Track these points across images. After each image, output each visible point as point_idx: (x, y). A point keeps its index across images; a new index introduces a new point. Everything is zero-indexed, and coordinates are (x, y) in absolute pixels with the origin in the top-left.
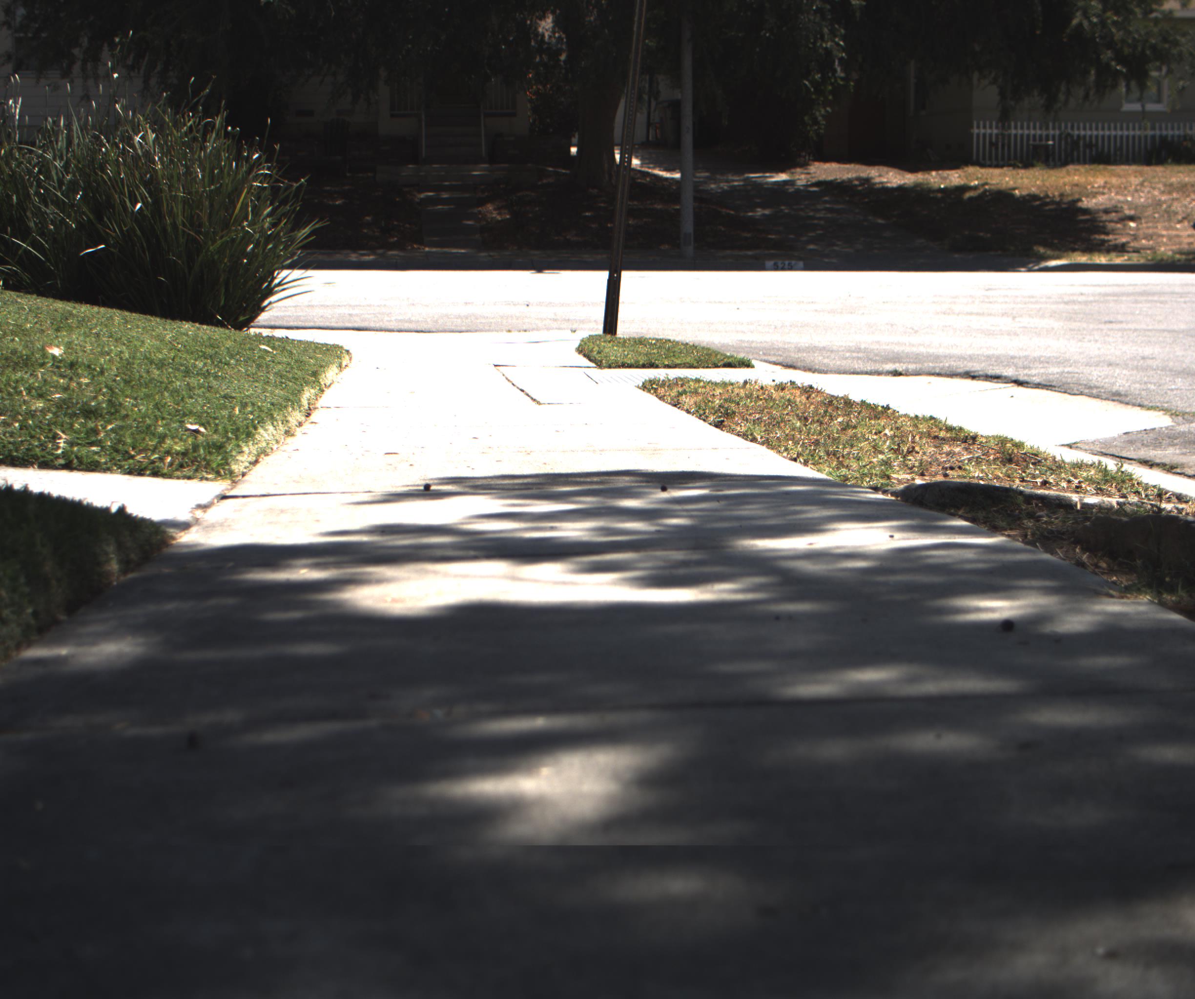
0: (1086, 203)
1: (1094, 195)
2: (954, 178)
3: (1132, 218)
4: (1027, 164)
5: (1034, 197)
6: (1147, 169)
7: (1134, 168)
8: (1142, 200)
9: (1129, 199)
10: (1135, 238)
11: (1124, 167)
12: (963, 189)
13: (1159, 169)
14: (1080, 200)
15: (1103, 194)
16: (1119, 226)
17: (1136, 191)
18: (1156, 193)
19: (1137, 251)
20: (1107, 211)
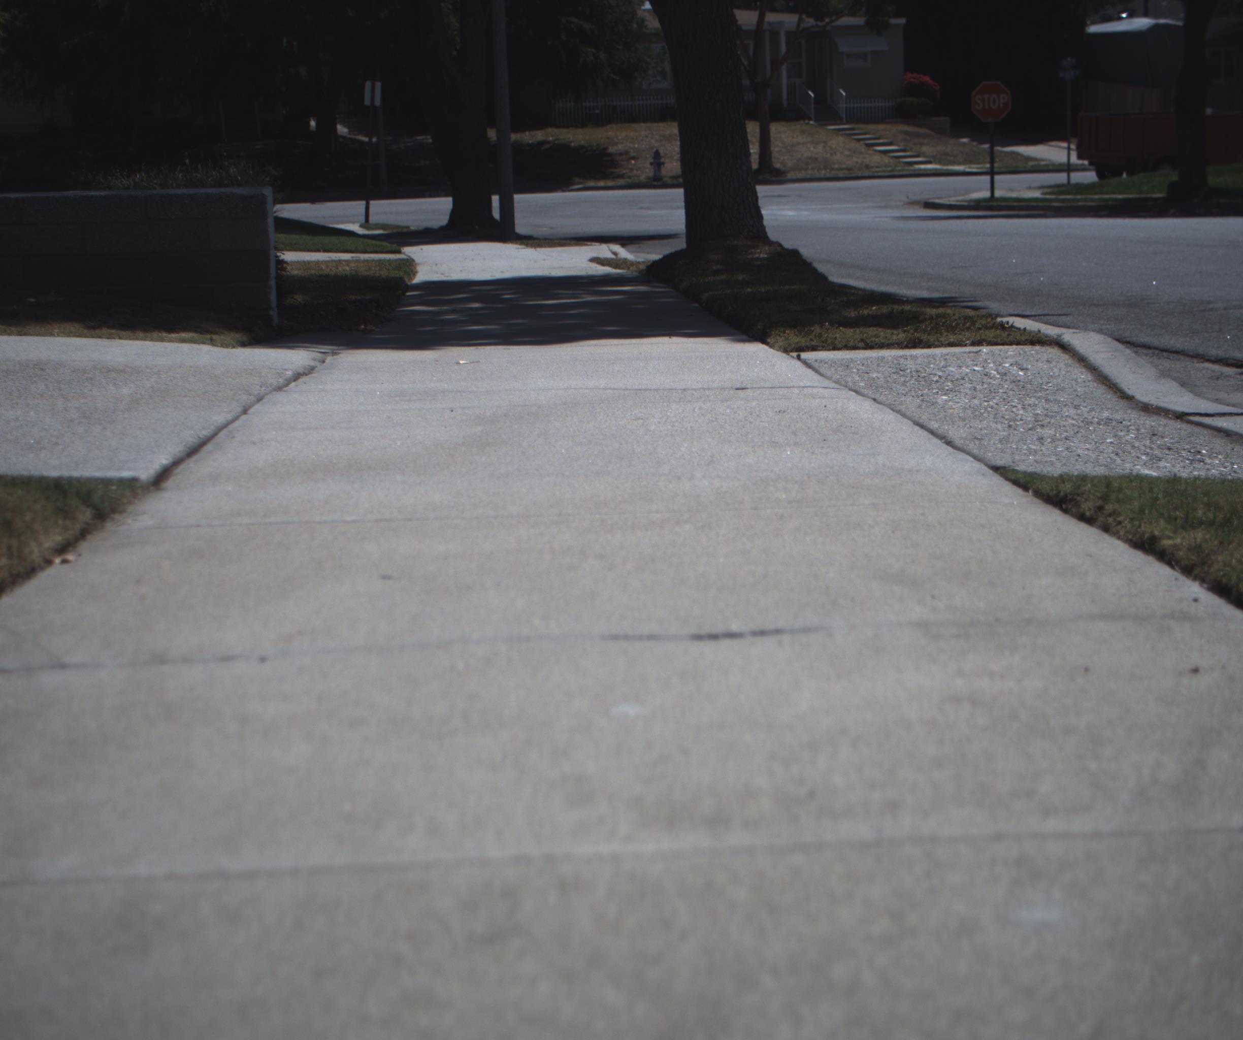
0: (612, 150)
1: (616, 144)
2: (539, 136)
3: (633, 158)
4: (583, 125)
5: (583, 147)
6: (655, 125)
7: (648, 124)
8: (644, 146)
9: (636, 146)
10: (632, 170)
11: (642, 124)
12: (541, 143)
13: (661, 125)
14: (606, 148)
15: (622, 143)
16: (625, 163)
17: (642, 140)
18: (653, 141)
19: (630, 177)
20: (621, 154)
